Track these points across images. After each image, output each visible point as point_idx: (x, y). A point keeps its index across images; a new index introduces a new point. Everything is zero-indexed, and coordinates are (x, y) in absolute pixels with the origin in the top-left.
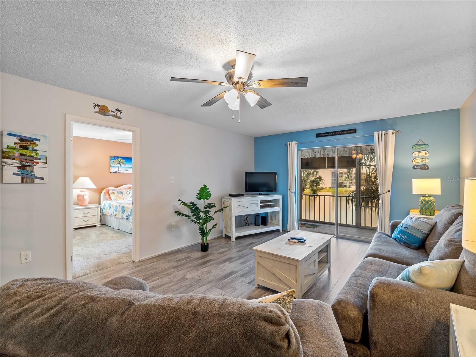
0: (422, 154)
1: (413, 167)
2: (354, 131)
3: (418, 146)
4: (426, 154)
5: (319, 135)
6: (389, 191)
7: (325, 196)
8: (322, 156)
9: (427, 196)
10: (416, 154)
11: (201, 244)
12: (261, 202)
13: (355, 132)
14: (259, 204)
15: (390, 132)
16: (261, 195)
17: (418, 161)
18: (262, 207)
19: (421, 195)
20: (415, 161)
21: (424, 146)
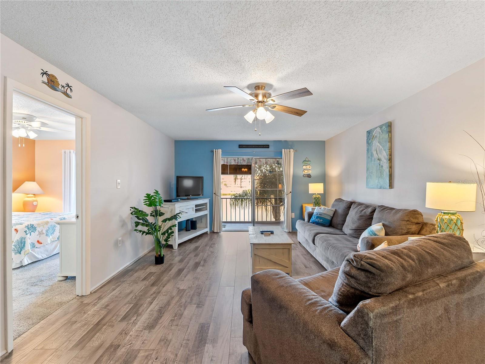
0: (308, 167)
1: (303, 176)
2: (267, 146)
3: (306, 162)
4: (310, 167)
5: (241, 146)
6: (291, 192)
7: (226, 198)
8: (226, 164)
9: (316, 194)
10: (304, 167)
11: (155, 256)
12: (196, 206)
13: (269, 148)
14: (195, 209)
15: (292, 150)
16: (190, 199)
17: (306, 171)
18: (197, 211)
19: (314, 194)
20: (304, 172)
21: (309, 162)
